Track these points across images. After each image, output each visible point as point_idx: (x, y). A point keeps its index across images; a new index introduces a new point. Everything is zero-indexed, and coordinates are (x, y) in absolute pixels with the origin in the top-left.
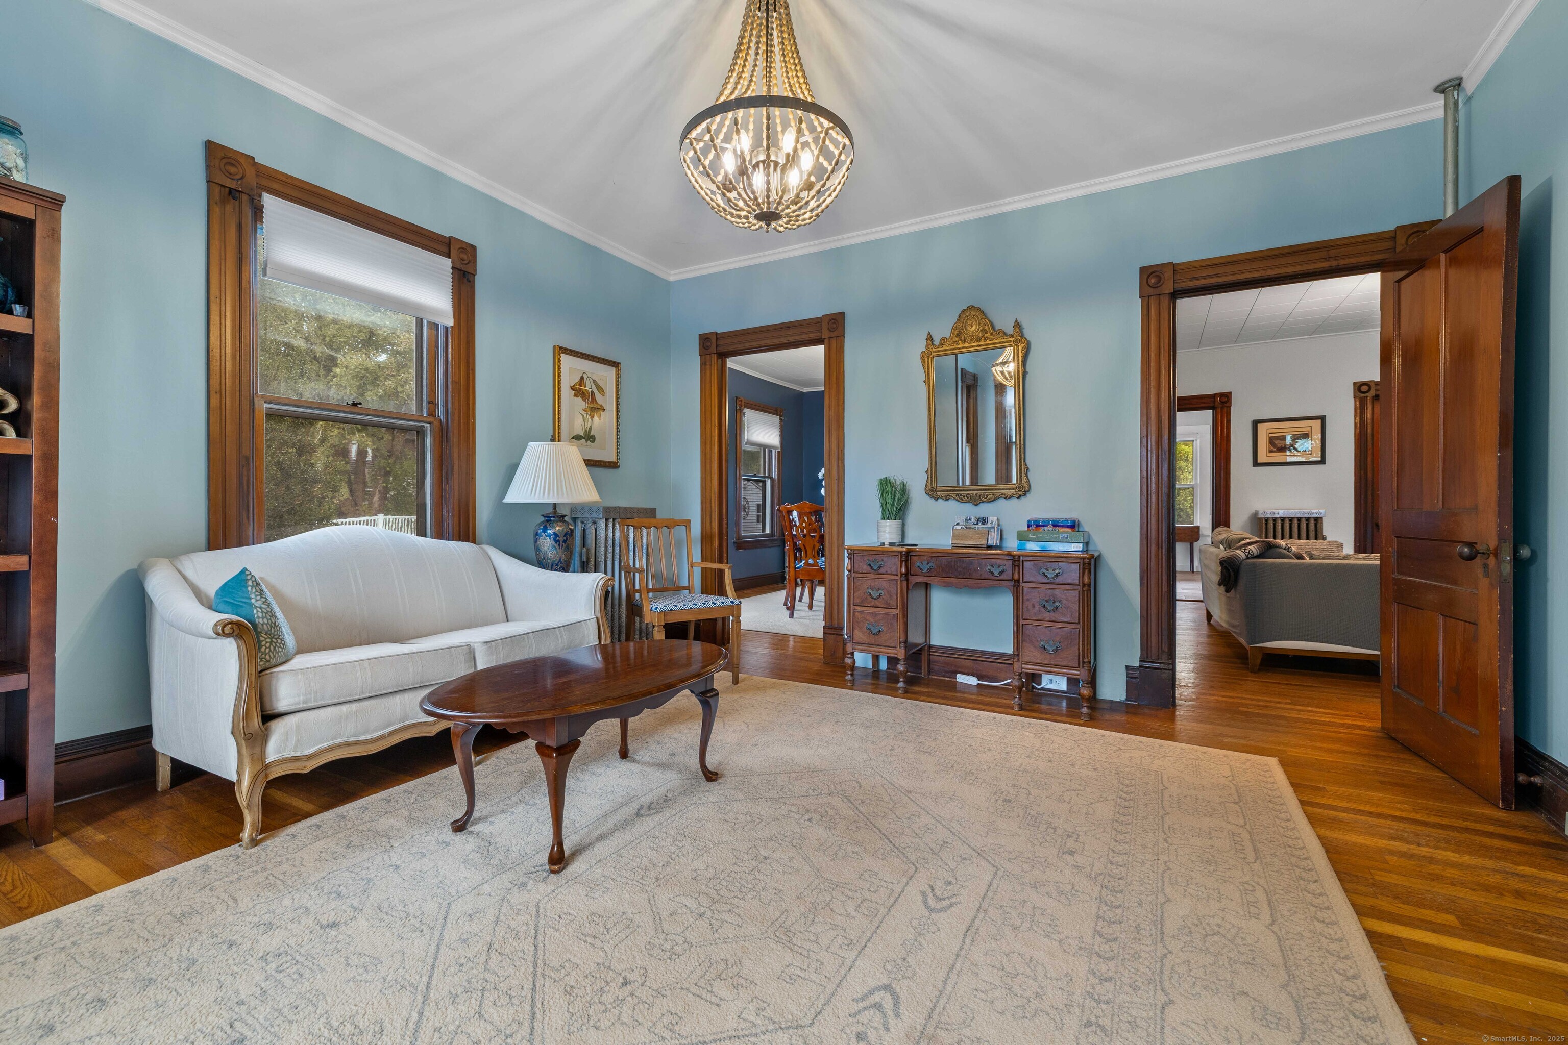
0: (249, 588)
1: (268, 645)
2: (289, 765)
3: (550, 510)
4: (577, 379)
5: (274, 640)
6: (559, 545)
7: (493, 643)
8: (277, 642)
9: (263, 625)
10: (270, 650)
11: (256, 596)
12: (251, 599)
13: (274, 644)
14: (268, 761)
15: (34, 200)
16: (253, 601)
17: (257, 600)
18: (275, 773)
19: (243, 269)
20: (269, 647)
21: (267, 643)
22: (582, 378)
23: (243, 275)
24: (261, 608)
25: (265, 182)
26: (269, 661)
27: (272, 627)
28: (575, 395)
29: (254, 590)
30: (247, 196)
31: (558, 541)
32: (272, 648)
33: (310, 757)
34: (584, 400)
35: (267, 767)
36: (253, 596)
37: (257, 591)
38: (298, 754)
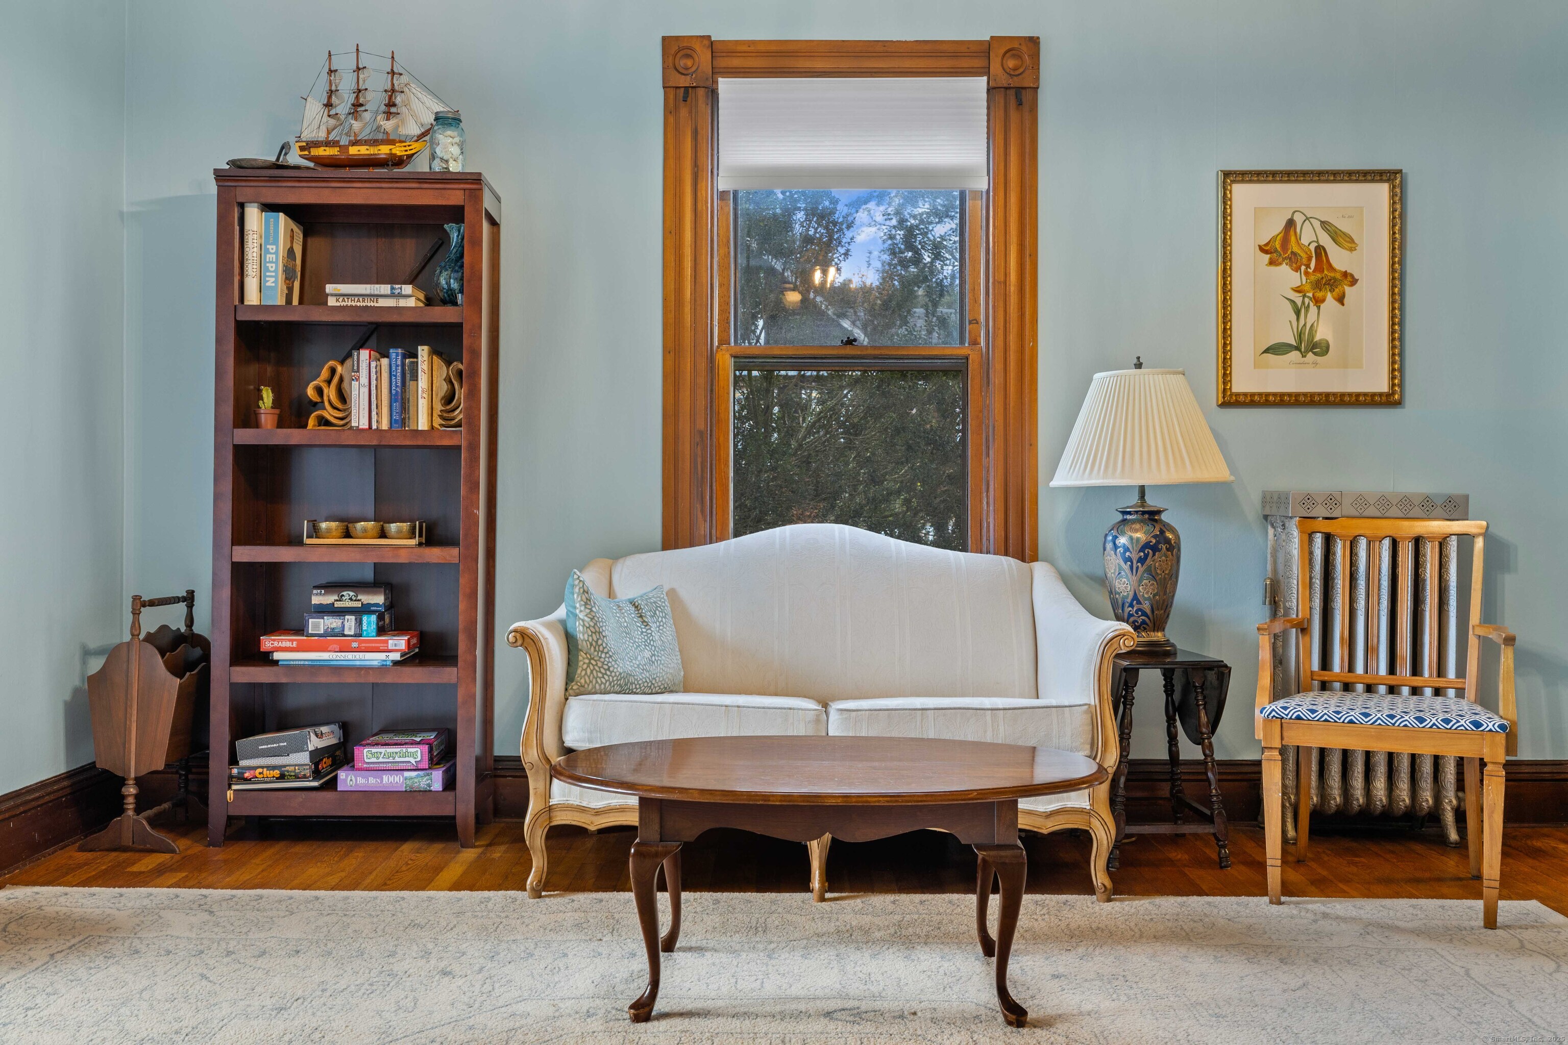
0: (575, 596)
1: (585, 666)
2: (576, 814)
3: (1134, 499)
4: (1278, 227)
5: (593, 662)
6: (1131, 567)
7: (854, 714)
8: (597, 665)
9: (582, 641)
10: (586, 674)
11: (581, 606)
12: (575, 608)
13: (592, 667)
14: (553, 802)
15: (462, 186)
16: (578, 611)
17: (581, 611)
18: (561, 819)
19: (699, 186)
20: (586, 670)
21: (584, 663)
22: (1291, 223)
23: (699, 194)
24: (583, 621)
25: (722, 63)
26: (584, 686)
27: (591, 645)
28: (1272, 263)
29: (579, 599)
30: (703, 89)
31: (1130, 560)
32: (589, 671)
33: (598, 812)
34: (1297, 269)
35: (550, 809)
36: (578, 605)
37: (582, 600)
38: (584, 804)
